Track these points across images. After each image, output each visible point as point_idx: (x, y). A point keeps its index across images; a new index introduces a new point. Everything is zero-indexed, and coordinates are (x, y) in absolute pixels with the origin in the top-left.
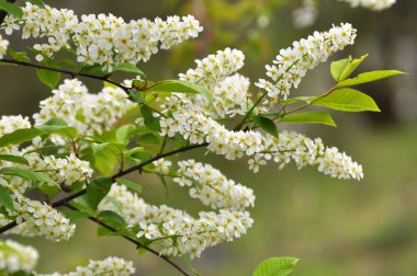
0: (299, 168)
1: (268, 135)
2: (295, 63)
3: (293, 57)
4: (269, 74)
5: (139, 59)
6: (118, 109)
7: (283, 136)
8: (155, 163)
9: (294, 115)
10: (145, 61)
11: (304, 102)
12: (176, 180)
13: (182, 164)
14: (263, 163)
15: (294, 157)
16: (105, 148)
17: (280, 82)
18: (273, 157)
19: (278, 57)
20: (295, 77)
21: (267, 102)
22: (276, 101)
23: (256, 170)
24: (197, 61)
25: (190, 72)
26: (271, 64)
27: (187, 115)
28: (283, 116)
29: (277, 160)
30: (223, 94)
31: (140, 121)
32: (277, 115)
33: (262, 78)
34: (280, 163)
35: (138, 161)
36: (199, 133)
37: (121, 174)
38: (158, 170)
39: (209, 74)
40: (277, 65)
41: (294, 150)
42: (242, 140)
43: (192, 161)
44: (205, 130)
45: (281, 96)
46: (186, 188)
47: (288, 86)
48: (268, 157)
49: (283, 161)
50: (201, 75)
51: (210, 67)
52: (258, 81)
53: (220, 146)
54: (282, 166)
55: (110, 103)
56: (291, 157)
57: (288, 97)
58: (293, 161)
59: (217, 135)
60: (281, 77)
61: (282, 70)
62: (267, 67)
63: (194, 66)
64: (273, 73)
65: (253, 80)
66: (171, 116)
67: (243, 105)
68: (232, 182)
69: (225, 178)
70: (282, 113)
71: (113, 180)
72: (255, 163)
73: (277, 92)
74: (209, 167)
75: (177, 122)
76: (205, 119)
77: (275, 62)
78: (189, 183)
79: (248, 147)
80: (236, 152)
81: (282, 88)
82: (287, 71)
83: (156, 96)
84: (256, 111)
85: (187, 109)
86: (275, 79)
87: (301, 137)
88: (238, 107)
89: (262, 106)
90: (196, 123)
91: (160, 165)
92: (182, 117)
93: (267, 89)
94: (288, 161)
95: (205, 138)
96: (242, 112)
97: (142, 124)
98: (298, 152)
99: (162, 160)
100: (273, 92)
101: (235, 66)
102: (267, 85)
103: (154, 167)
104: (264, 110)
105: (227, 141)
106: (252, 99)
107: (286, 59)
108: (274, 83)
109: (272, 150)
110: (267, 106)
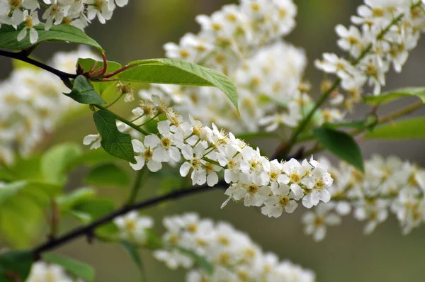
0: (406, 231)
1: (343, 164)
2: (395, 22)
3: (391, 10)
4: (343, 44)
5: (91, 16)
6: (43, 113)
7: (374, 167)
8: (120, 221)
9: (395, 125)
10: (103, 21)
11: (415, 98)
12: (161, 255)
13: (174, 223)
14: (333, 220)
15: (395, 208)
16: (20, 193)
17: (366, 60)
18: (353, 209)
19: (362, 10)
20: (396, 49)
21: (339, 99)
22: (357, 98)
23: (320, 234)
24: (202, 19)
25: (189, 40)
26: (348, 24)
27: (185, 128)
28: (372, 126)
29: (360, 214)
30: (253, 85)
31: (92, 140)
32: (360, 126)
33: (330, 51)
34: (365, 222)
35: (86, 218)
36: (210, 165)
37: (53, 243)
38: (124, 235)
39: (224, 44)
40: (359, 27)
41: (393, 195)
42: (295, 178)
43: (191, 218)
44: (222, 157)
45: (367, 88)
46: (181, 272)
47: (382, 66)
48: (343, 208)
49: (372, 216)
50: (209, 46)
51: (227, 31)
52: (321, 59)
53: (252, 189)
54: (371, 227)
55: (29, 103)
56: (388, 209)
57: (383, 89)
58: (392, 217)
59: (245, 168)
60: (367, 50)
61: (369, 37)
62: (340, 30)
63: (196, 29)
64: (353, 42)
65: (313, 55)
66: (156, 131)
67: (293, 106)
68: (271, 259)
69: (257, 251)
70: (370, 120)
71: (36, 255)
72: (318, 222)
73: (360, 79)
74: (225, 230)
75: (166, 143)
76: (220, 136)
77: (355, 20)
78: (187, 262)
79: (308, 191)
80: (284, 202)
81: (371, 72)
82: (380, 37)
83: (124, 92)
84: (319, 118)
85: (185, 115)
86: (355, 53)
87: (408, 168)
88: (282, 109)
89: (331, 107)
90: (204, 144)
91: (130, 226)
92: (176, 132)
93: (341, 74)
94: (383, 216)
95: (221, 175)
96: (292, 120)
97: (97, 146)
98: (403, 198)
99: (132, 216)
100: (352, 80)
101: (276, 28)
102: (341, 67)
103: (116, 229)
104: (335, 116)
105: (265, 179)
106: (310, 93)
107: (378, 13)
108: (354, 62)
109: (351, 194)
110: (341, 107)
